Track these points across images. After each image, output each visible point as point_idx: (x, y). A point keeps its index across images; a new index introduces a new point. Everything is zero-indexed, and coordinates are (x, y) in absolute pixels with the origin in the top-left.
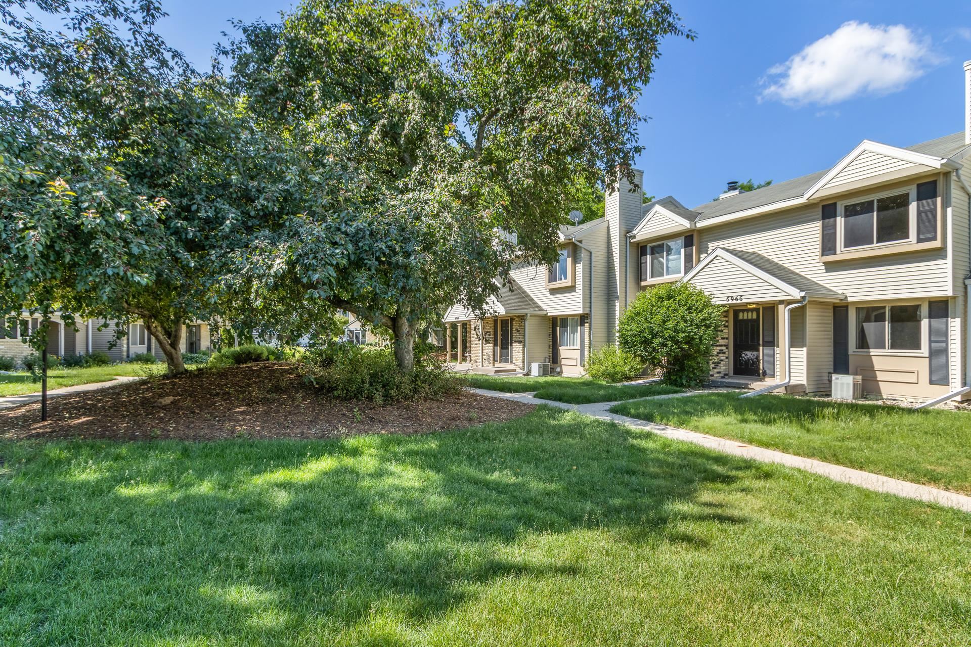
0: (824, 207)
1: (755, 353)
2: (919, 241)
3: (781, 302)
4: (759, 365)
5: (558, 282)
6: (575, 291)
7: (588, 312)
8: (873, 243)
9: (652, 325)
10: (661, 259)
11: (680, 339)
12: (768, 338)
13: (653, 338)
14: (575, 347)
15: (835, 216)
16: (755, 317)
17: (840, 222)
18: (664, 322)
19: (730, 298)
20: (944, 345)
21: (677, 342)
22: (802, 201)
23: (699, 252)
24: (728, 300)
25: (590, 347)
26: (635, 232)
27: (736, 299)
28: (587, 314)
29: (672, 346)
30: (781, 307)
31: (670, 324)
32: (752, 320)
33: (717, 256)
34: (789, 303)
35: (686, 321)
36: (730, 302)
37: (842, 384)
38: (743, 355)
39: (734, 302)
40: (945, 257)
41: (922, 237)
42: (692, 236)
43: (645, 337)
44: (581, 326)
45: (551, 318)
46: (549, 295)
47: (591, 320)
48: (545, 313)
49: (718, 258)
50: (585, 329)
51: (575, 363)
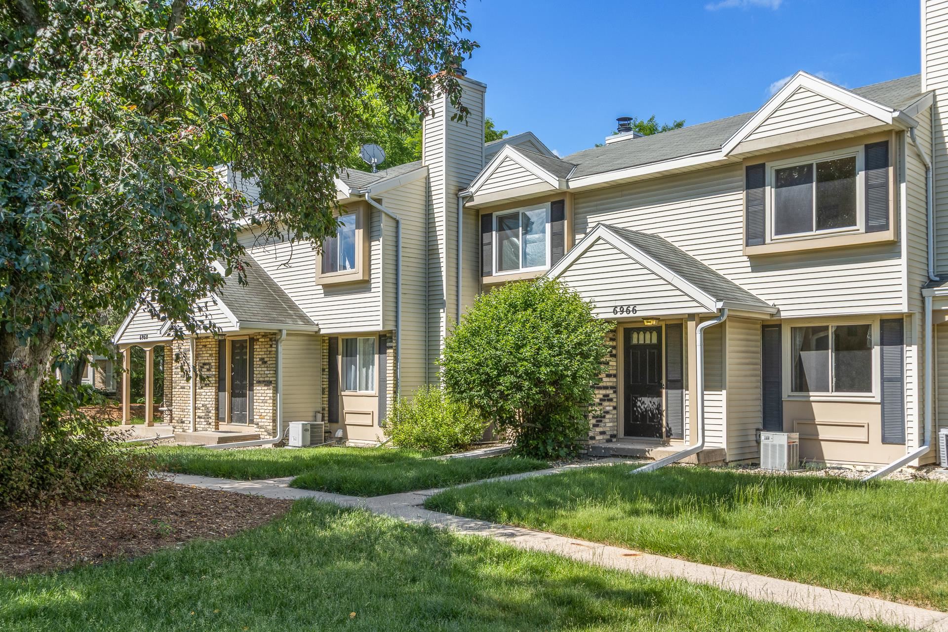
0: (749, 169)
1: (656, 400)
2: (869, 229)
3: (692, 317)
4: (661, 419)
5: (339, 272)
6: (368, 290)
7: (393, 328)
8: (812, 230)
9: (498, 353)
10: (515, 239)
11: (543, 377)
12: (674, 376)
13: (499, 375)
14: (369, 392)
15: (763, 185)
16: (655, 341)
17: (770, 193)
18: (518, 347)
19: (618, 309)
20: (899, 384)
21: (538, 383)
22: (720, 157)
23: (574, 231)
24: (615, 312)
25: (395, 392)
26: (473, 190)
27: (628, 311)
28: (391, 332)
29: (530, 389)
30: (691, 325)
31: (527, 352)
32: (651, 346)
33: (599, 238)
34: (702, 318)
35: (551, 347)
36: (619, 315)
37: (774, 446)
38: (639, 404)
39: (625, 315)
40: (899, 255)
41: (871, 223)
42: (562, 202)
43: (487, 374)
44: (380, 353)
45: (326, 338)
46: (323, 296)
47: (397, 342)
48: (316, 329)
49: (601, 241)
50: (388, 358)
51: (369, 420)
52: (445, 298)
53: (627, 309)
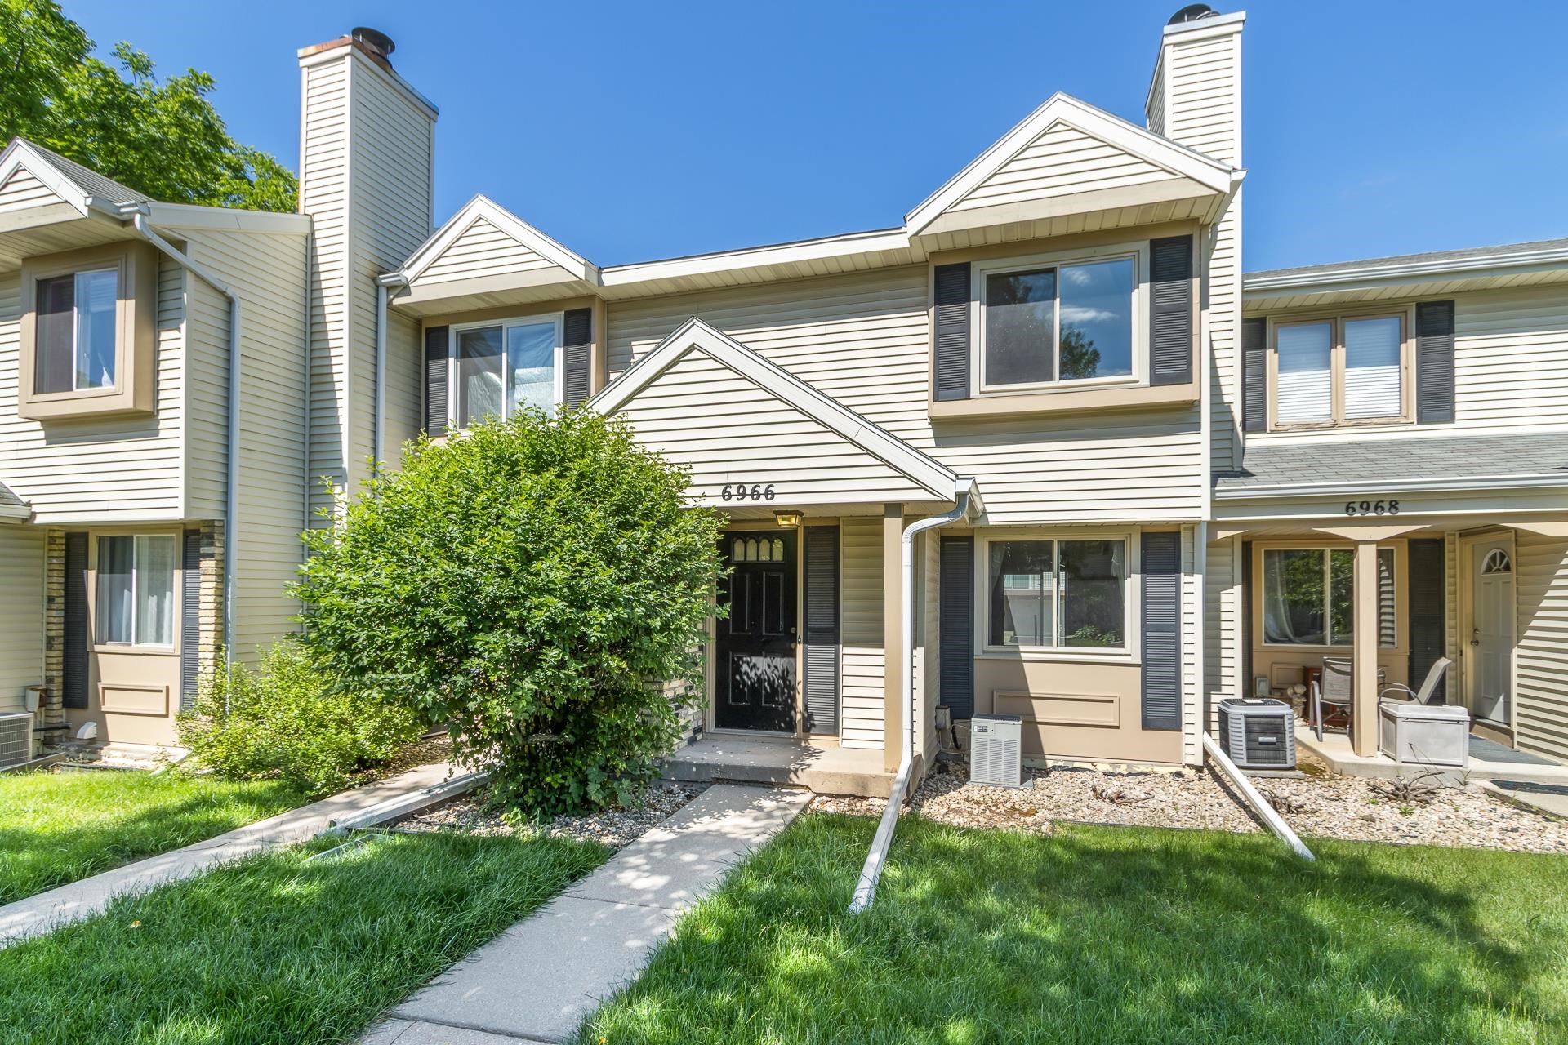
0: (938, 270)
1: (779, 662)
2: (1157, 380)
3: (893, 508)
4: (794, 699)
5: (77, 392)
6: (154, 432)
7: (215, 516)
8: (1052, 379)
9: (469, 571)
10: (493, 376)
11: (594, 634)
12: (820, 621)
13: (472, 629)
14: (164, 647)
15: (967, 299)
16: (778, 556)
17: (978, 312)
18: (528, 558)
19: (733, 490)
20: (1173, 635)
21: (580, 647)
22: (897, 242)
23: (606, 366)
24: (726, 495)
25: (220, 648)
26: (409, 274)
27: (755, 494)
28: (210, 523)
29: (562, 665)
30: (892, 525)
31: (553, 569)
32: (771, 566)
33: (692, 348)
35: (613, 559)
36: (734, 502)
37: (996, 743)
38: (745, 667)
39: (748, 501)
40: (1196, 427)
41: (1161, 371)
42: (587, 313)
43: (436, 625)
44: (185, 567)
45: (56, 534)
46: (43, 443)
47: (226, 546)
48: (24, 513)
49: (695, 354)
50: (202, 578)
51: (156, 704)
52: (345, 465)
53: (753, 490)
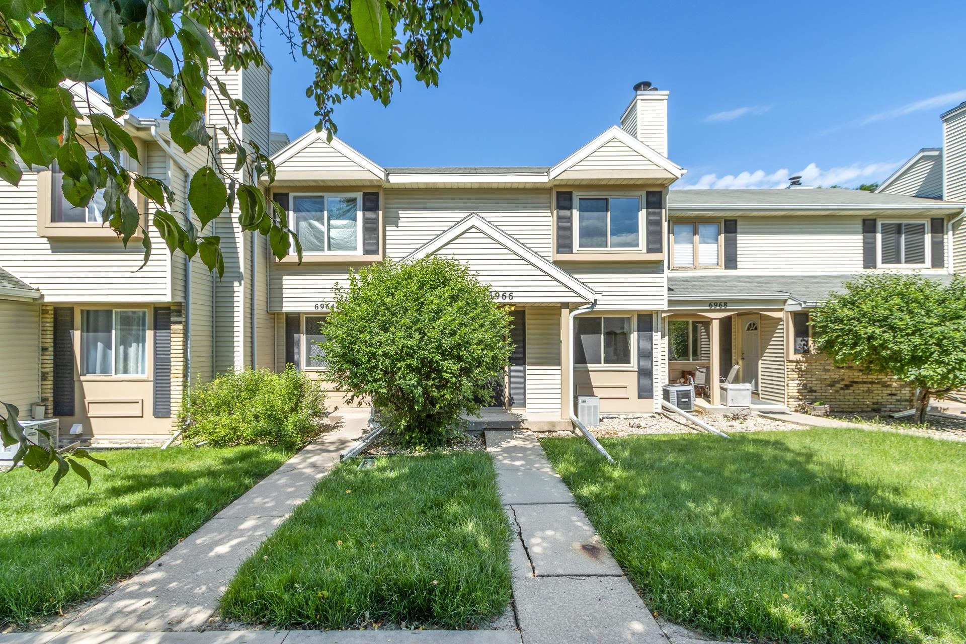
0: (558, 193)
2: (649, 251)
3: (565, 305)
4: (504, 391)
5: (88, 224)
7: (179, 299)
8: (607, 247)
10: (316, 224)
12: (516, 354)
15: (571, 208)
17: (576, 214)
20: (649, 358)
23: (388, 222)
25: (185, 376)
27: (504, 297)
28: (179, 304)
30: (565, 312)
33: (472, 227)
34: (576, 306)
37: (589, 408)
39: (501, 300)
40: (662, 271)
41: (650, 247)
42: (376, 195)
44: (156, 327)
45: (48, 308)
46: (50, 252)
47: (187, 317)
48: (34, 295)
49: (473, 230)
50: (172, 335)
51: (135, 410)
52: (242, 270)
53: (502, 295)
